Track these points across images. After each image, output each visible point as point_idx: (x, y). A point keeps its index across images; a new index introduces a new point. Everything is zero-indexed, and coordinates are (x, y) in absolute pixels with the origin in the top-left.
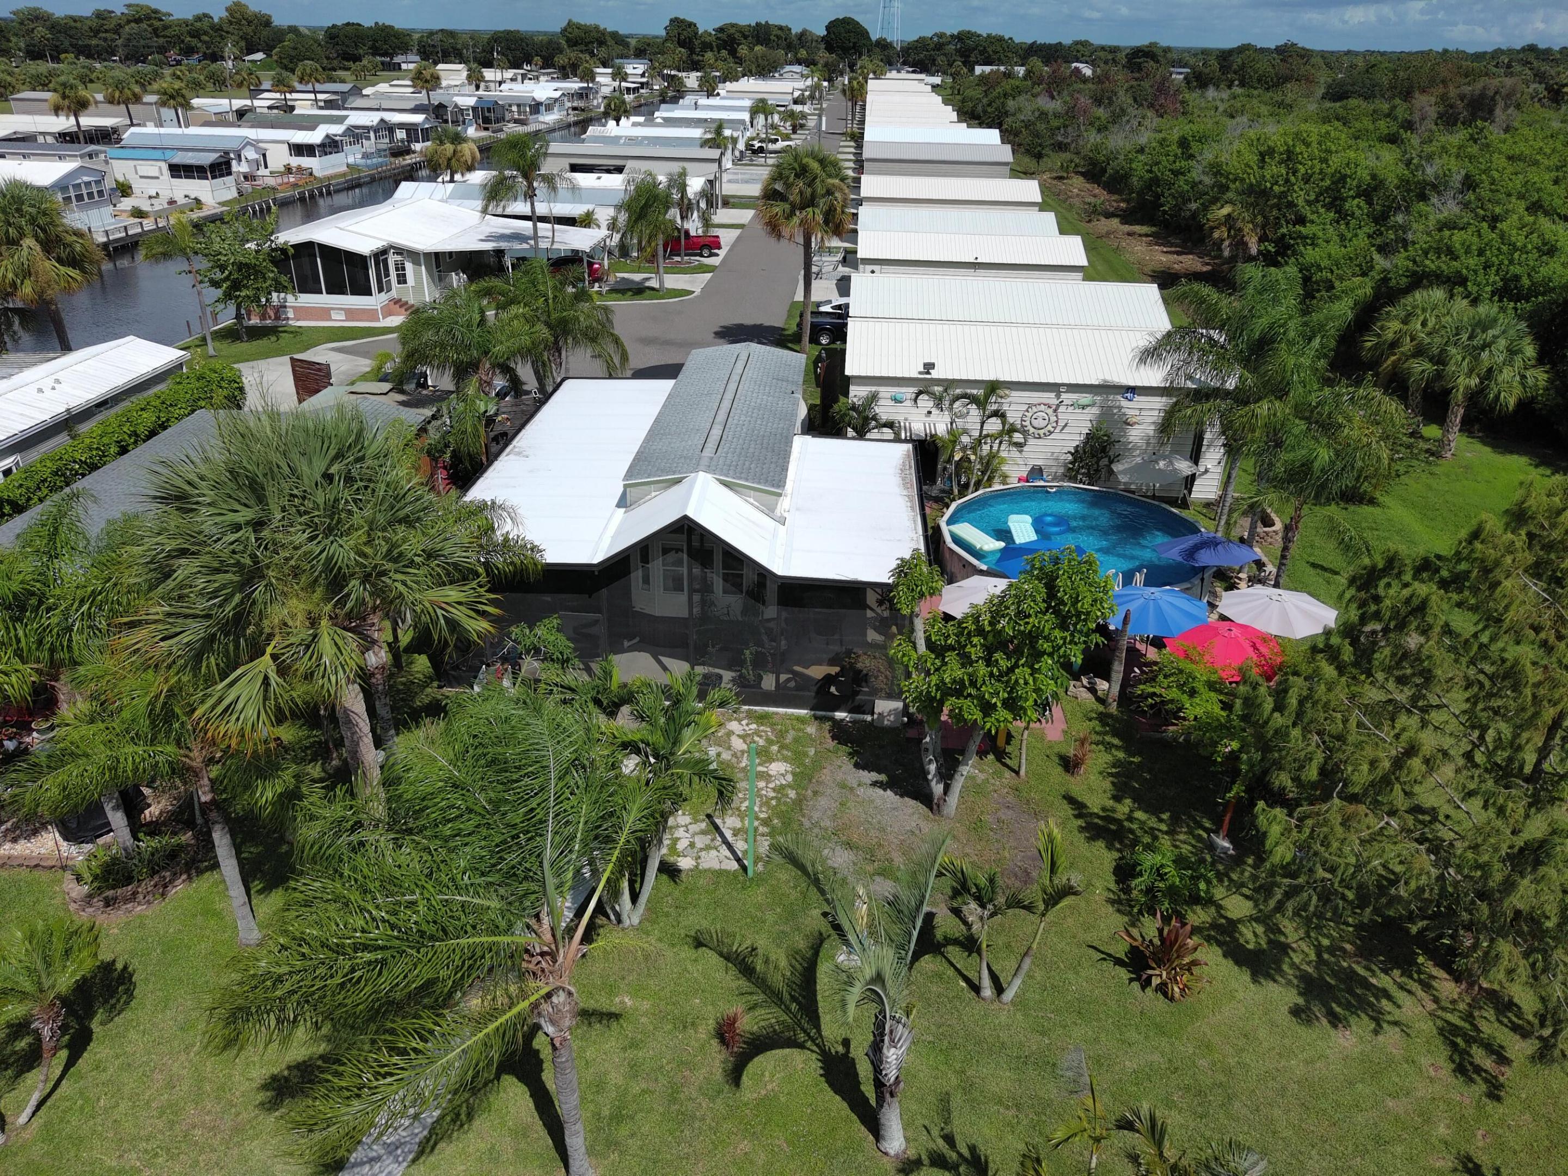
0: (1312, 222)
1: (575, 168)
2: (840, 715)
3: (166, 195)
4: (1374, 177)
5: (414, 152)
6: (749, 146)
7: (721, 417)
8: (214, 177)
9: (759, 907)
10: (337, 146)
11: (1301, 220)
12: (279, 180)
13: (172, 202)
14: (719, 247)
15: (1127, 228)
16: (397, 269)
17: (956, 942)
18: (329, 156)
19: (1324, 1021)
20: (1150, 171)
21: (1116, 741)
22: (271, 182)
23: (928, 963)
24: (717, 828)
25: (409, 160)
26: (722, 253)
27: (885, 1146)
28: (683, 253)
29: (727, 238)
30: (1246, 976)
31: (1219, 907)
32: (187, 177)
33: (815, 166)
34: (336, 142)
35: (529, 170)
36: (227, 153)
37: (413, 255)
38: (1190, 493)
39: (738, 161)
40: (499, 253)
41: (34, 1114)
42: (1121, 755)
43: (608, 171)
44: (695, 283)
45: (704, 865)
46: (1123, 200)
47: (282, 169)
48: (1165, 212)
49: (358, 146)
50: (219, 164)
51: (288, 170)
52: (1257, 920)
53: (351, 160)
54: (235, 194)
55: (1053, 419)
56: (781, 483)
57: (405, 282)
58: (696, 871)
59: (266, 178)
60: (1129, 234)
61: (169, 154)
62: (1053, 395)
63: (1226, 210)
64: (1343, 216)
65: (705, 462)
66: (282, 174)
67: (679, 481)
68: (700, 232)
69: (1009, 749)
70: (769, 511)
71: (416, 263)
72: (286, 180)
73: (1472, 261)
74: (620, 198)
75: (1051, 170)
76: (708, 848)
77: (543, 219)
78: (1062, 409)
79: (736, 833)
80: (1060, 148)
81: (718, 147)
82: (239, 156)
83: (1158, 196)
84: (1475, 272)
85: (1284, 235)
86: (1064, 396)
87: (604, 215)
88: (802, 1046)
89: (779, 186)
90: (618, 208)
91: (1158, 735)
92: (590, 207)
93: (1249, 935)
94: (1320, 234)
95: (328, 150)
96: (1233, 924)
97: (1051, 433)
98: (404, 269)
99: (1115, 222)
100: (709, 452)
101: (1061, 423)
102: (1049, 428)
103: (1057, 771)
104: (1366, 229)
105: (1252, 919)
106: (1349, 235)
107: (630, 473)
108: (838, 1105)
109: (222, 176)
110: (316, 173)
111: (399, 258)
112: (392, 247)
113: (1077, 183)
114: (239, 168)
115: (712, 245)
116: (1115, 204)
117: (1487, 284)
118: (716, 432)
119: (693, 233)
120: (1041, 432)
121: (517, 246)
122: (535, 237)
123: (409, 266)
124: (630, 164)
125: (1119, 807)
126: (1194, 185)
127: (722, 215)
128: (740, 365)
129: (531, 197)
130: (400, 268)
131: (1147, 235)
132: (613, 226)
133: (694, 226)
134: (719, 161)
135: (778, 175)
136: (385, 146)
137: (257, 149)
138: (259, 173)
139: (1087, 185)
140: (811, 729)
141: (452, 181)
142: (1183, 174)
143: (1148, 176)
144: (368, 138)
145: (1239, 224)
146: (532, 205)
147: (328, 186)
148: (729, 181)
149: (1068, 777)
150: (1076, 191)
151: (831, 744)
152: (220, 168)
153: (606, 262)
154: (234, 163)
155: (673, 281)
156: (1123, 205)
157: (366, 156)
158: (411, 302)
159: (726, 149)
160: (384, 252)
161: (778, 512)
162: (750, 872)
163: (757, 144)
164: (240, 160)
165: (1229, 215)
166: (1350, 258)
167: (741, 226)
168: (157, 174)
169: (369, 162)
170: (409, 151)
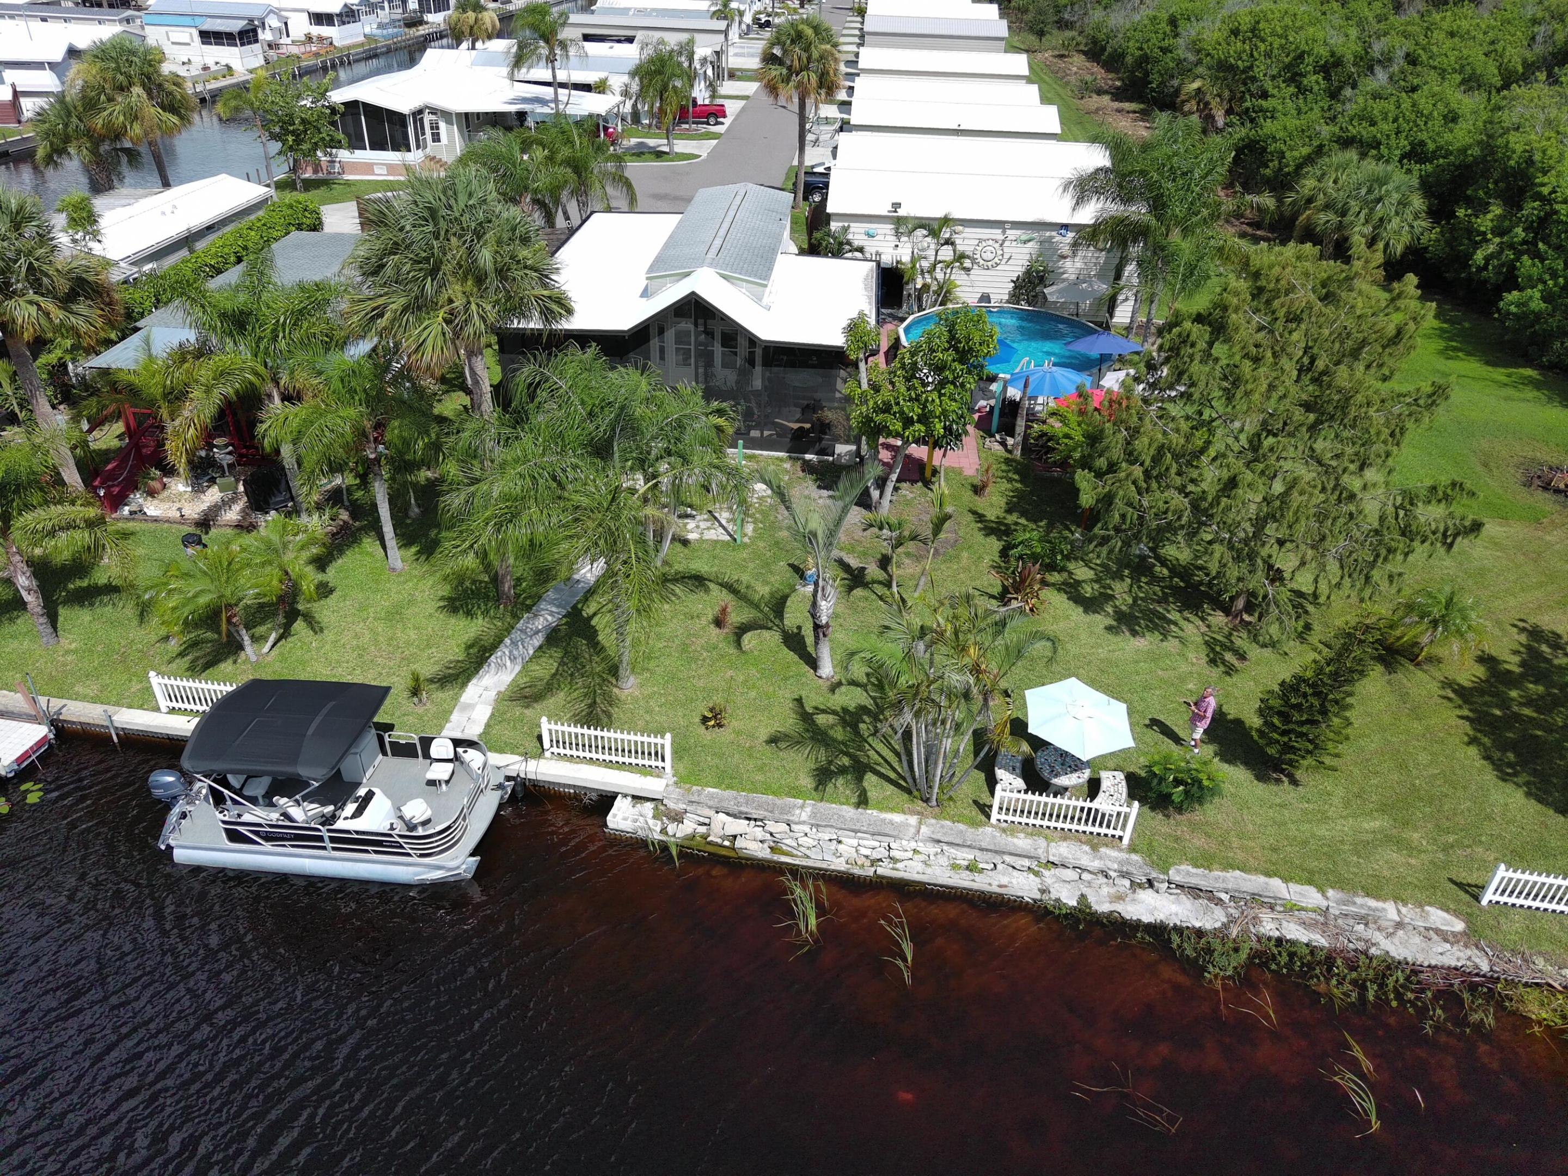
0: (1273, 96)
1: (587, 38)
2: (808, 457)
3: (198, 62)
4: (1333, 54)
5: (427, 23)
6: (756, 20)
7: (722, 232)
8: (242, 44)
9: (744, 560)
10: (354, 16)
11: (1265, 95)
12: (302, 49)
13: (205, 68)
14: (724, 116)
15: (1117, 105)
16: (432, 128)
17: (880, 583)
18: (347, 26)
19: (1127, 634)
20: (1141, 49)
21: (1016, 477)
22: (295, 50)
23: (858, 592)
24: (716, 518)
25: (422, 30)
26: (727, 121)
27: (820, 672)
28: (691, 120)
29: (732, 108)
30: (1081, 609)
31: (1070, 573)
32: (216, 44)
33: (809, 32)
34: (353, 11)
35: (548, 36)
36: (251, 20)
37: (446, 115)
38: (1112, 316)
39: (744, 35)
40: (521, 115)
41: (273, 646)
42: (1019, 485)
43: (619, 41)
44: (703, 148)
45: (706, 537)
46: (1119, 79)
47: (303, 38)
48: (1153, 90)
49: (373, 16)
50: (247, 32)
51: (309, 38)
52: (1096, 581)
53: (367, 30)
54: (263, 62)
55: (1000, 252)
56: (767, 277)
57: (439, 141)
58: (701, 541)
59: (289, 47)
60: (1119, 111)
61: (198, 21)
62: (1000, 231)
63: (1196, 85)
64: (1302, 90)
65: (708, 261)
66: (303, 43)
67: (688, 274)
68: (707, 102)
69: (933, 479)
70: (758, 299)
71: (449, 122)
72: (308, 49)
73: (1386, 127)
74: (631, 66)
75: (1054, 48)
76: (708, 528)
77: (563, 85)
78: (1007, 244)
79: (729, 521)
80: (1066, 26)
81: (725, 18)
82: (263, 24)
83: (1147, 74)
84: (1388, 136)
85: (1248, 109)
86: (1008, 232)
87: (617, 81)
88: (770, 629)
89: (777, 51)
90: (633, 74)
91: (1048, 474)
92: (602, 75)
93: (1089, 589)
94: (1280, 107)
95: (346, 19)
96: (1078, 583)
97: (997, 264)
98: (438, 128)
99: (1106, 99)
100: (711, 254)
101: (1007, 256)
102: (996, 260)
103: (968, 494)
104: (1321, 104)
105: (1092, 580)
106: (1305, 109)
107: (651, 269)
108: (792, 656)
109: (249, 43)
110: (335, 43)
111: (433, 117)
112: (427, 107)
113: (1078, 62)
114: (265, 36)
115: (717, 113)
116: (1110, 82)
117: (1397, 148)
118: (718, 242)
119: (700, 102)
120: (990, 264)
121: (540, 109)
122: (556, 100)
123: (442, 126)
124: (640, 35)
125: (1008, 516)
126: (1179, 62)
127: (728, 87)
128: (739, 199)
129: (552, 62)
130: (435, 127)
131: (1135, 112)
132: (626, 93)
133: (700, 93)
134: (726, 33)
135: (777, 41)
136: (399, 17)
137: (280, 17)
138: (282, 41)
139: (1087, 64)
140: (787, 466)
141: (473, 48)
142: (1171, 52)
143: (1138, 53)
144: (383, 8)
145: (1208, 98)
146: (553, 69)
147: (348, 56)
148: (736, 55)
149: (977, 498)
150: (1075, 69)
151: (801, 474)
152: (247, 36)
153: (620, 128)
154: (260, 31)
155: (681, 146)
156: (1118, 83)
157: (381, 26)
158: (444, 159)
159: (733, 20)
160: (420, 112)
161: (765, 301)
162: (739, 541)
163: (764, 18)
164: (264, 28)
165: (1199, 89)
166: (1303, 131)
167: (746, 98)
168: (187, 40)
169: (385, 32)
170: (421, 22)
